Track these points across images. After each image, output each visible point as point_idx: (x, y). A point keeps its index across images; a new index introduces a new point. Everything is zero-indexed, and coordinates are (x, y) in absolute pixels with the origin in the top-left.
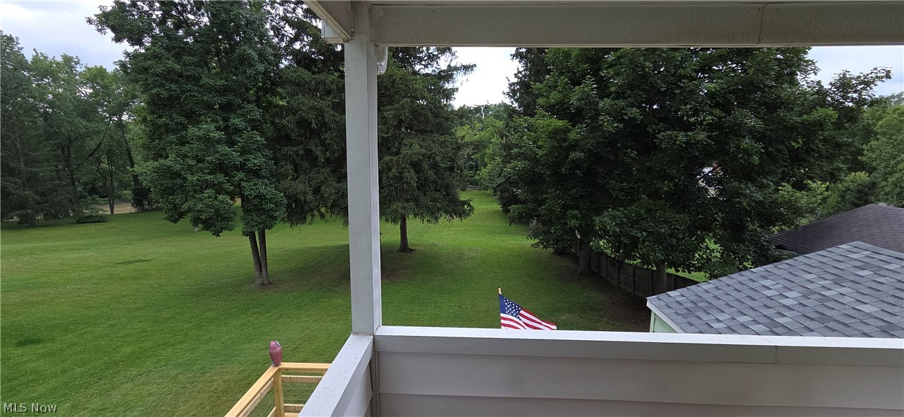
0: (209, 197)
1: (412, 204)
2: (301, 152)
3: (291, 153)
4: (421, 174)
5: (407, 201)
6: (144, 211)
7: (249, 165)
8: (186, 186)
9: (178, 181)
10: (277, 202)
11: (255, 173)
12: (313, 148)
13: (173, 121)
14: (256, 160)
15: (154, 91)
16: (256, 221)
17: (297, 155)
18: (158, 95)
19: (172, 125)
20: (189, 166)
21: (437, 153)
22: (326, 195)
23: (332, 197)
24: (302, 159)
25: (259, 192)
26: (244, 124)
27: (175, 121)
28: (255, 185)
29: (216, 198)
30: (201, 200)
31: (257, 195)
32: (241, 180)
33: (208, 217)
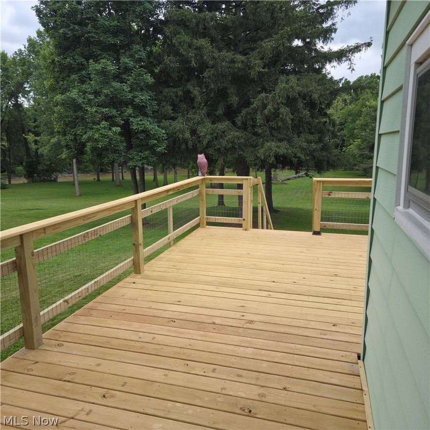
0: (104, 128)
1: (285, 142)
2: (180, 93)
3: (171, 94)
4: (296, 114)
5: (281, 140)
6: (34, 182)
7: (137, 100)
8: (86, 118)
9: (80, 114)
10: (159, 137)
11: (141, 110)
12: (191, 89)
13: (75, 62)
14: (143, 97)
15: (61, 31)
16: (141, 156)
17: (177, 96)
18: (65, 34)
19: (74, 65)
20: (88, 100)
21: (314, 91)
22: (202, 134)
23: (208, 136)
24: (181, 101)
25: (145, 127)
26: (132, 63)
27: (77, 62)
28: (141, 120)
29: (110, 129)
30: (98, 130)
31: (143, 130)
32: (130, 116)
33: (104, 146)
